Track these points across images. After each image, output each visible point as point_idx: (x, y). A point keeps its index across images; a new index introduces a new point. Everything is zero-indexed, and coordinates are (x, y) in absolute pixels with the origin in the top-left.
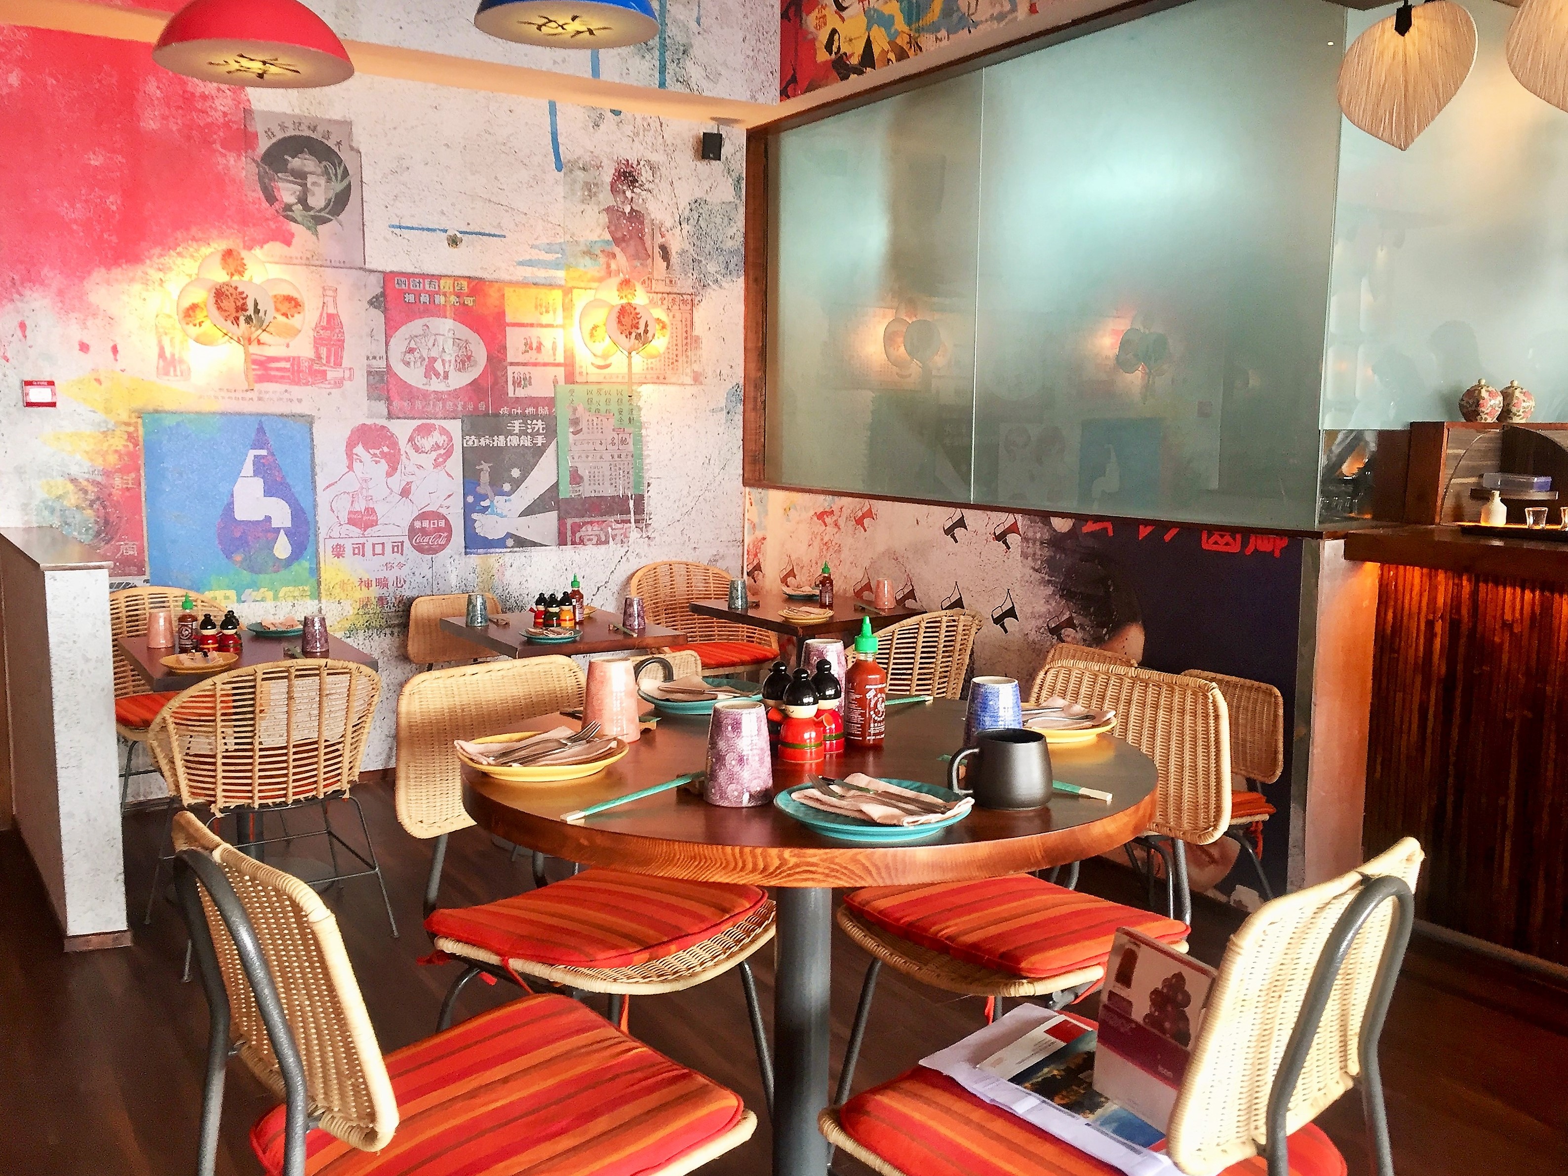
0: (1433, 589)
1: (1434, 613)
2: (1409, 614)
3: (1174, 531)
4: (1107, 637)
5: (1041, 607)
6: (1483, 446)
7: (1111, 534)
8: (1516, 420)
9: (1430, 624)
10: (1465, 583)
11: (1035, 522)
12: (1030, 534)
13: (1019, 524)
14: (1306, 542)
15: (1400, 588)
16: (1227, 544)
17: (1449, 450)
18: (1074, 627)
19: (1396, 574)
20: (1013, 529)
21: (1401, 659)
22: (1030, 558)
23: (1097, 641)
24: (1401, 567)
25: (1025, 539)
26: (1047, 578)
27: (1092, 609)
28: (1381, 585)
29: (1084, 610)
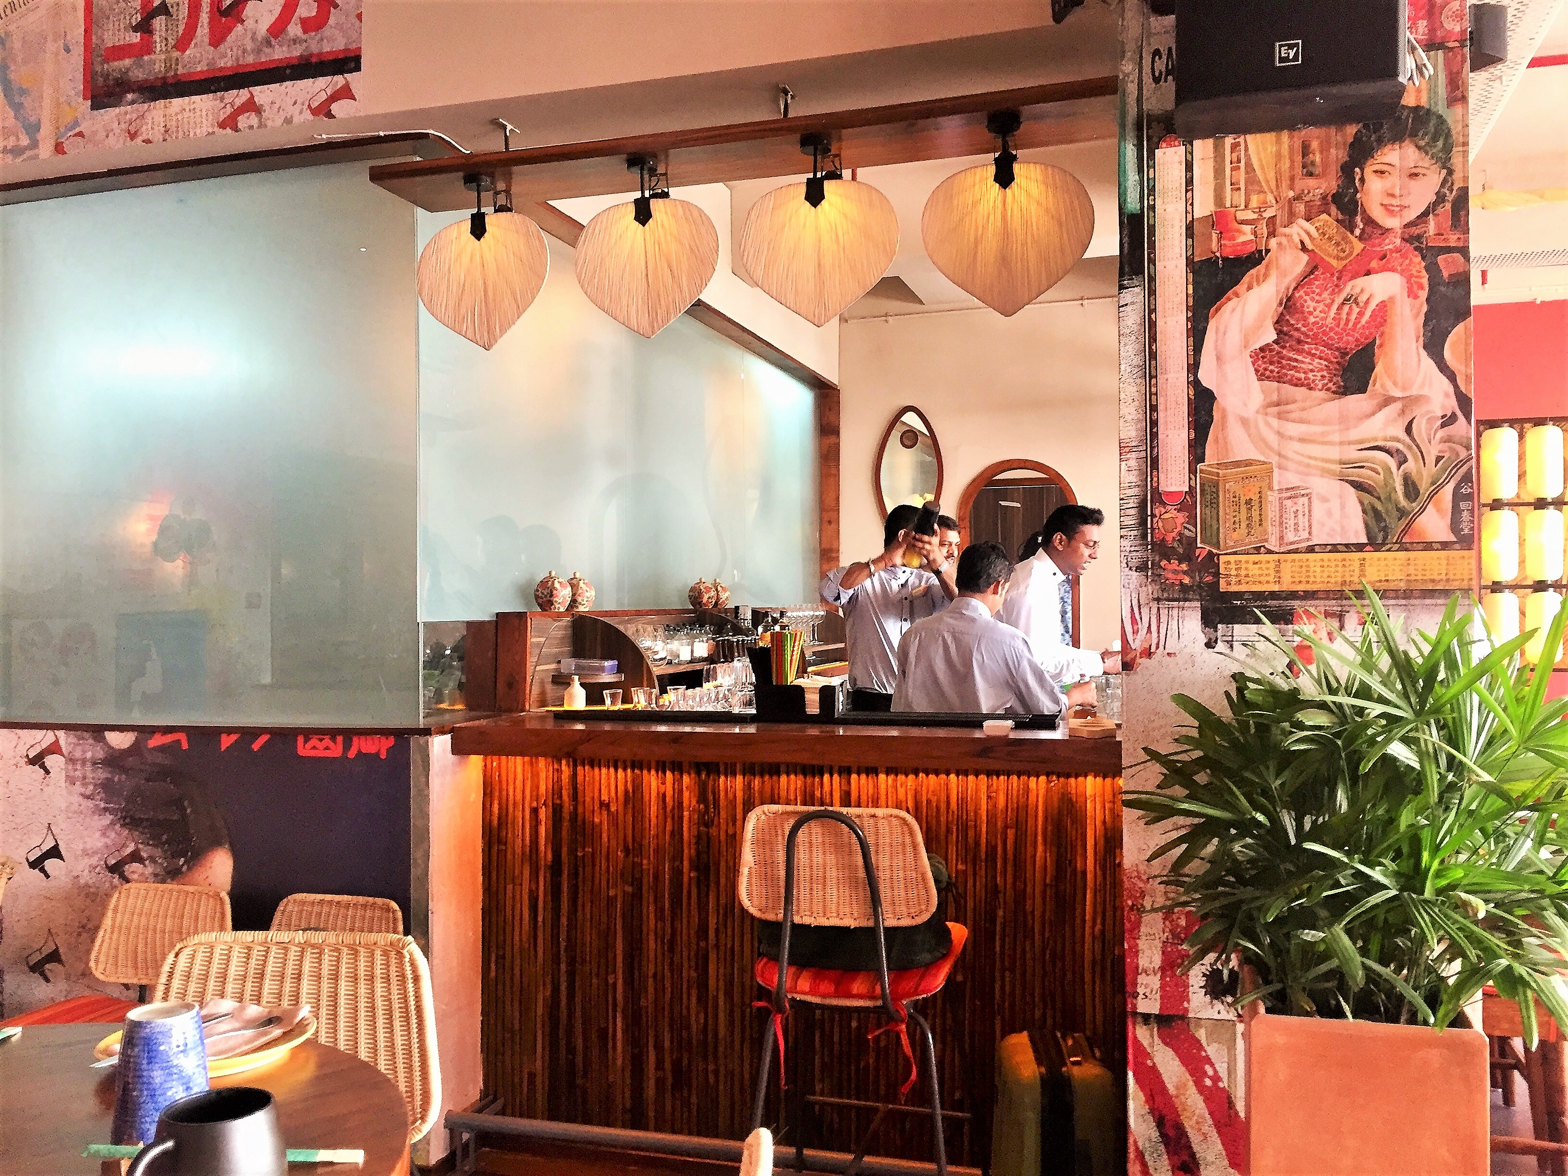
0: (535, 776)
1: (537, 800)
2: (515, 803)
3: (265, 738)
4: (185, 868)
5: (96, 841)
6: (560, 633)
7: (185, 746)
8: (581, 609)
9: (535, 811)
10: (564, 768)
11: (83, 739)
12: (78, 754)
13: (62, 742)
14: (414, 741)
15: (504, 778)
16: (327, 748)
17: (533, 639)
18: (141, 860)
19: (499, 764)
20: (54, 749)
21: (509, 852)
22: (78, 783)
23: (172, 874)
24: (504, 758)
25: (71, 760)
26: (102, 805)
27: (165, 837)
28: (485, 776)
29: (155, 840)
